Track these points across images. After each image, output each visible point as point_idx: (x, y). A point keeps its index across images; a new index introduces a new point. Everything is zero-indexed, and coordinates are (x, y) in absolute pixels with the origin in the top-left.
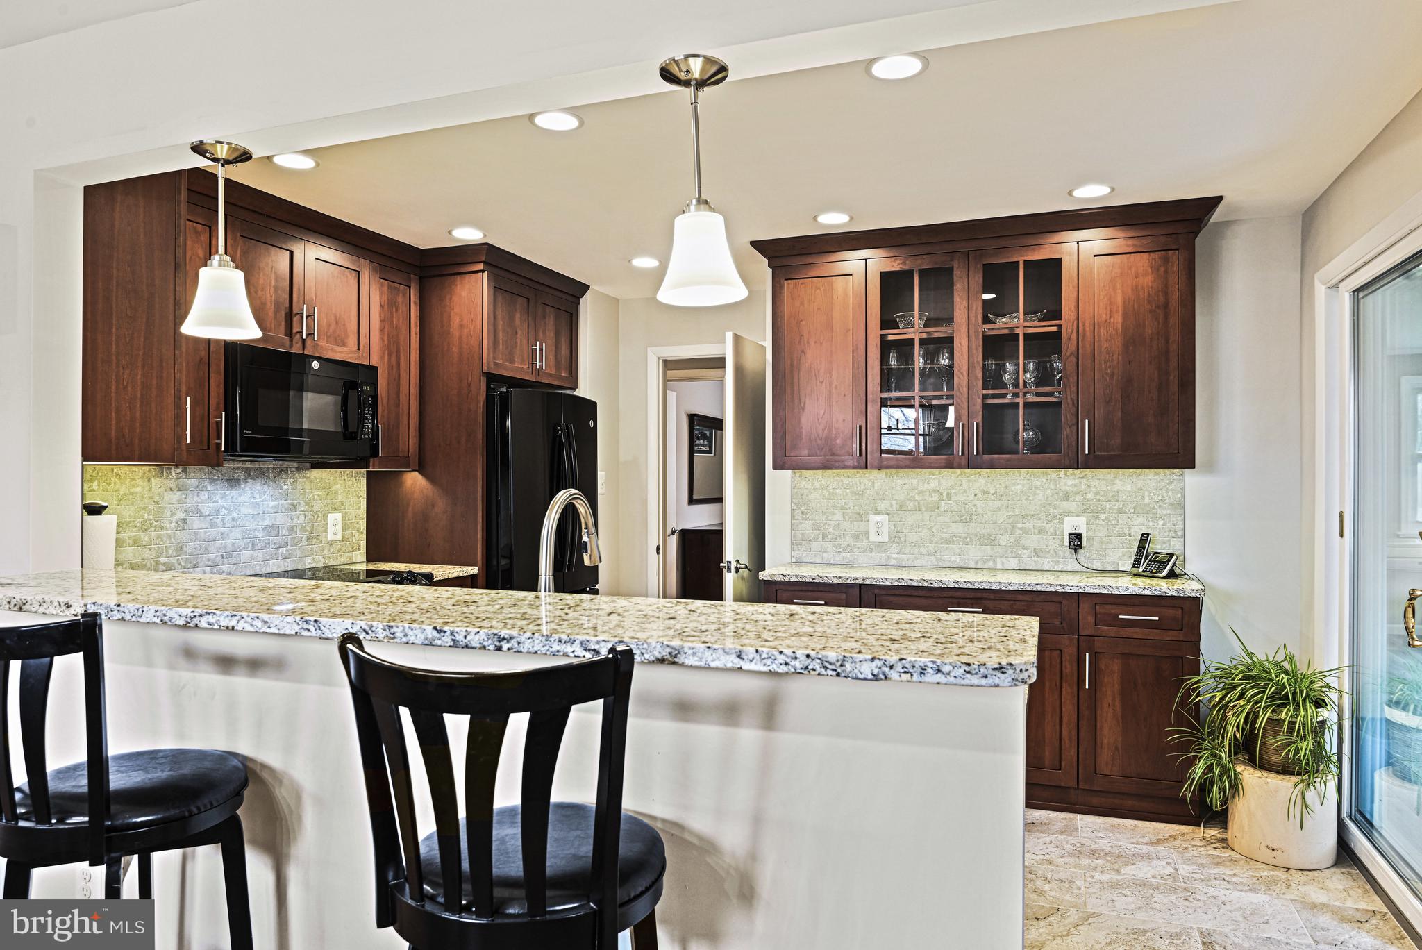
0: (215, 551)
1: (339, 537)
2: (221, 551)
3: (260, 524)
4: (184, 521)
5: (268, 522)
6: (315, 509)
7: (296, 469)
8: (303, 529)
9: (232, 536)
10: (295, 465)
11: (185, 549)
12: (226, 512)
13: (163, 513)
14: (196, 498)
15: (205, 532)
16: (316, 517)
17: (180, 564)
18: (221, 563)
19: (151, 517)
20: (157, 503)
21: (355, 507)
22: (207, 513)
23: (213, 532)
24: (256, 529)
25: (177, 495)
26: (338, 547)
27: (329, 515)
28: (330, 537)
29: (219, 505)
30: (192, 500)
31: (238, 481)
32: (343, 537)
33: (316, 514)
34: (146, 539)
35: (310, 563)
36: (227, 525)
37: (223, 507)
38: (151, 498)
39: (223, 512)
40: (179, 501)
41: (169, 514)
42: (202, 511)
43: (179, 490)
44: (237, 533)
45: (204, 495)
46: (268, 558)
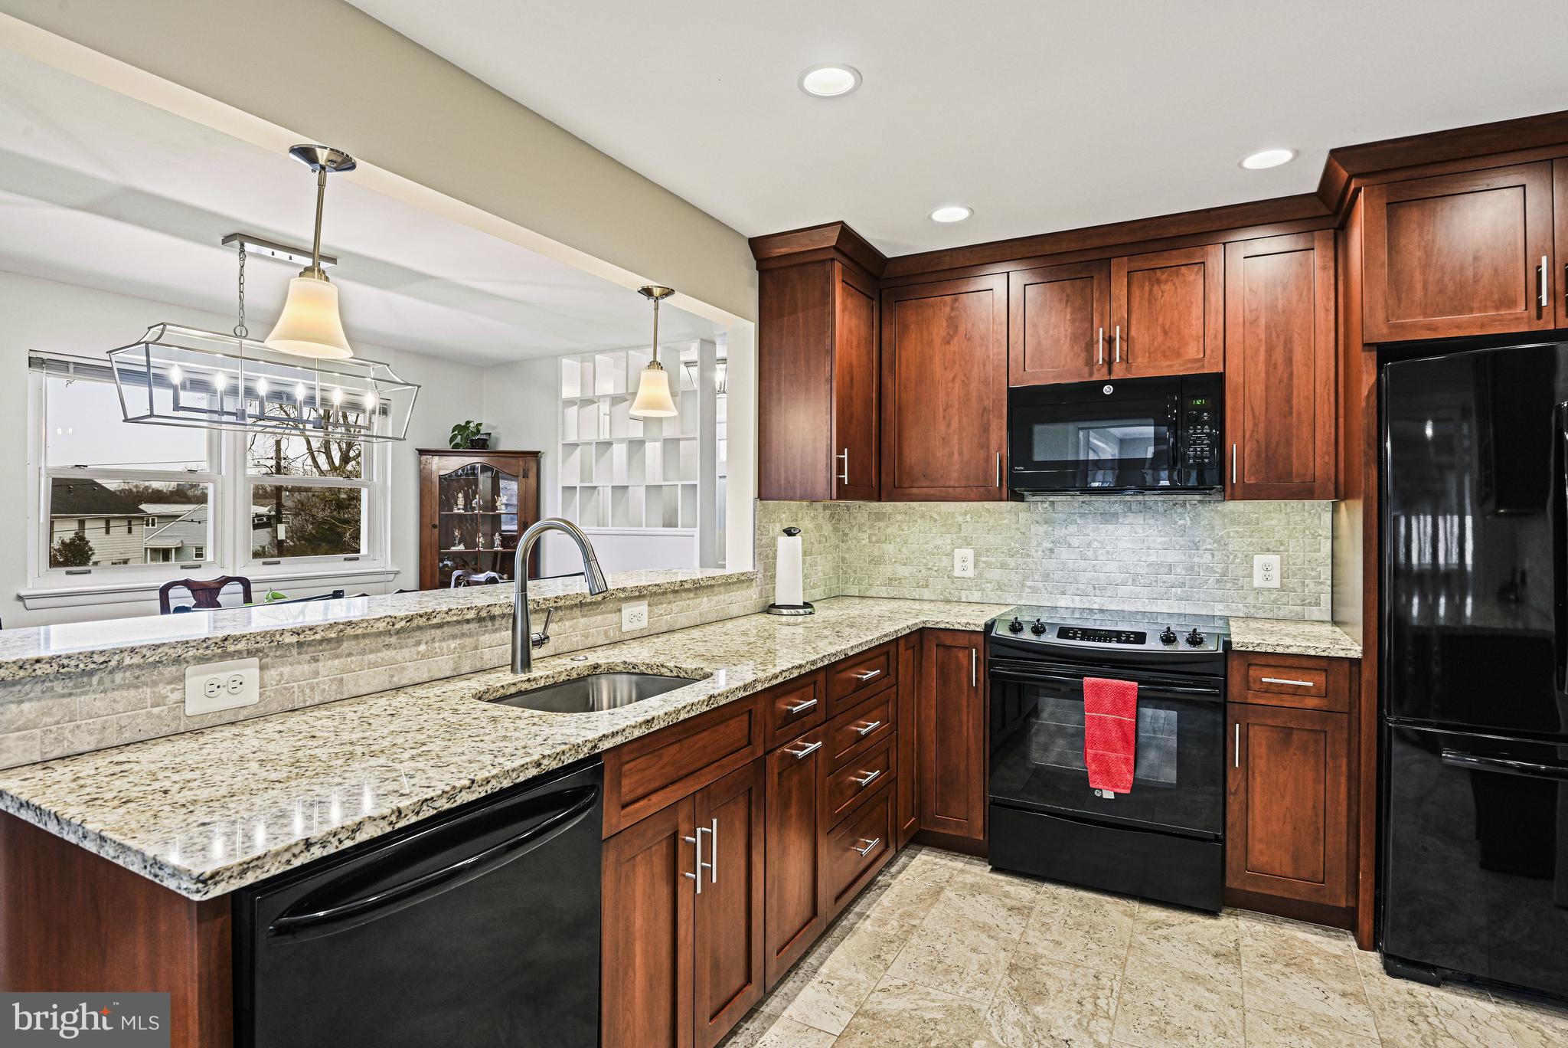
0: (1085, 581)
1: (1276, 583)
2: (1092, 582)
3: (1143, 559)
4: (1052, 551)
5: (1153, 558)
6: (1231, 548)
7: (1199, 501)
8: (1210, 570)
9: (1105, 569)
10: (1198, 497)
11: (1051, 576)
12: (1099, 545)
13: (1029, 542)
14: (1064, 530)
15: (1074, 563)
16: (1231, 557)
17: (1046, 589)
18: (1092, 593)
19: (1017, 545)
20: (1024, 534)
21: (1308, 549)
22: (1076, 545)
23: (1083, 564)
24: (1137, 565)
25: (1042, 529)
26: (1273, 597)
27: (1255, 556)
28: (1258, 582)
29: (1090, 538)
30: (1060, 532)
31: (1115, 515)
32: (1282, 585)
33: (1231, 554)
34: (1013, 564)
35: (1220, 610)
36: (1100, 558)
37: (1095, 540)
38: (1017, 529)
39: (1096, 544)
40: (1046, 533)
41: (1035, 544)
42: (1072, 543)
43: (1046, 523)
44: (1112, 566)
45: (1073, 529)
46: (1155, 596)
